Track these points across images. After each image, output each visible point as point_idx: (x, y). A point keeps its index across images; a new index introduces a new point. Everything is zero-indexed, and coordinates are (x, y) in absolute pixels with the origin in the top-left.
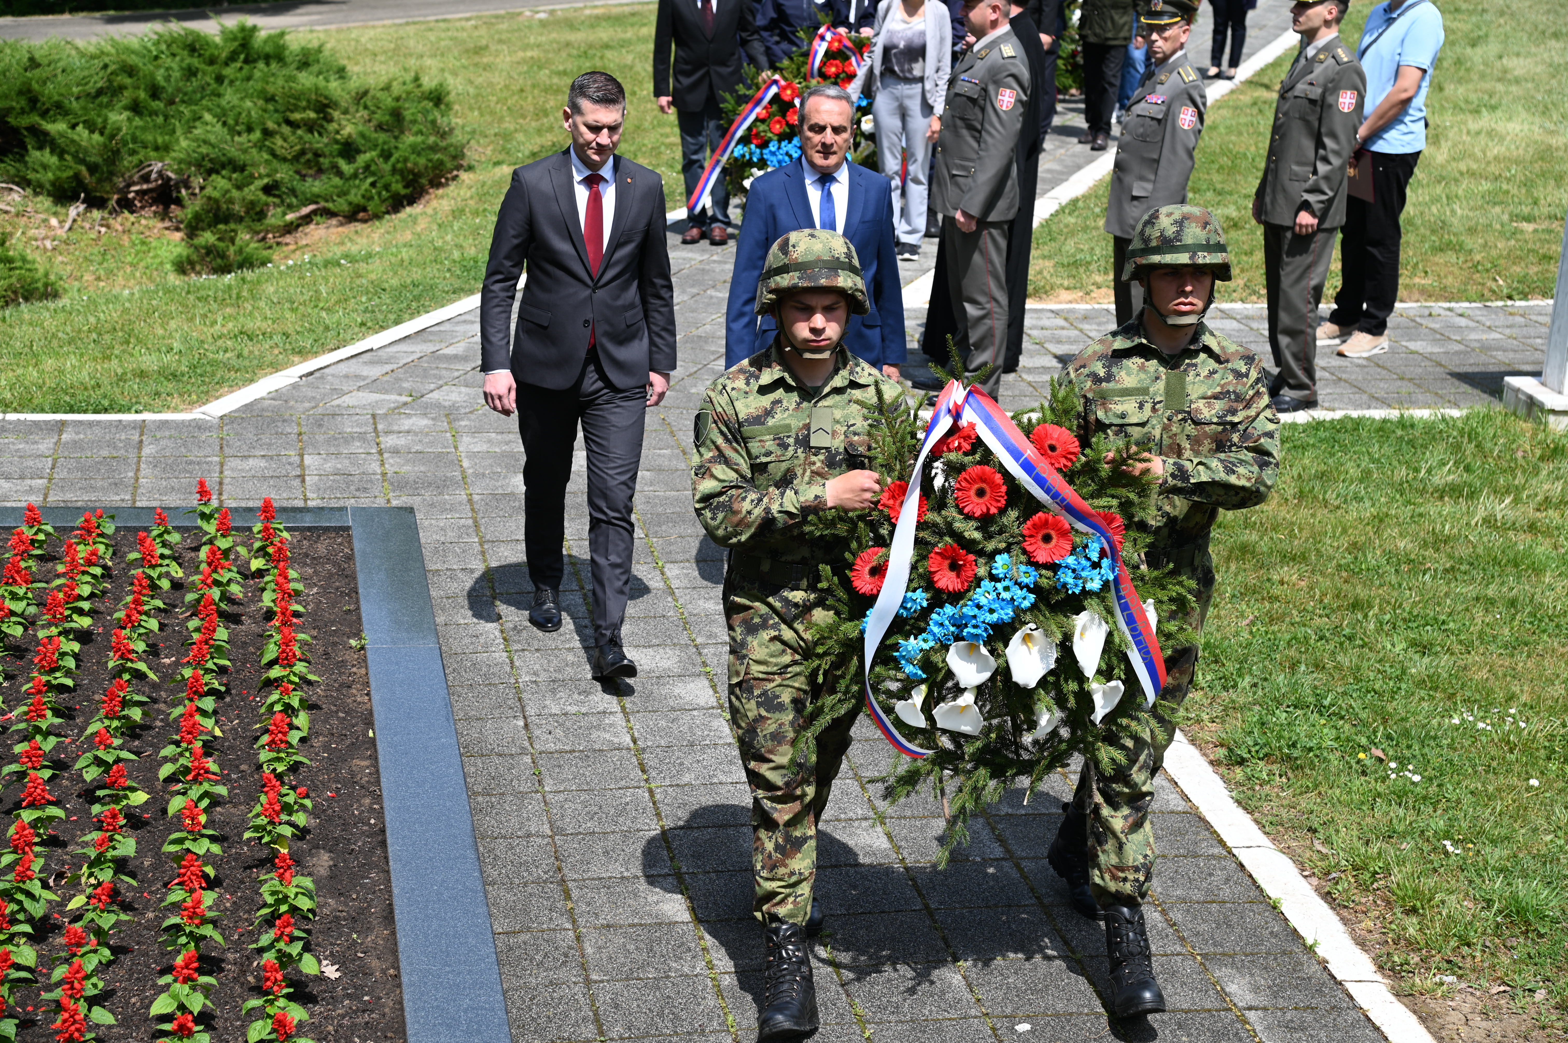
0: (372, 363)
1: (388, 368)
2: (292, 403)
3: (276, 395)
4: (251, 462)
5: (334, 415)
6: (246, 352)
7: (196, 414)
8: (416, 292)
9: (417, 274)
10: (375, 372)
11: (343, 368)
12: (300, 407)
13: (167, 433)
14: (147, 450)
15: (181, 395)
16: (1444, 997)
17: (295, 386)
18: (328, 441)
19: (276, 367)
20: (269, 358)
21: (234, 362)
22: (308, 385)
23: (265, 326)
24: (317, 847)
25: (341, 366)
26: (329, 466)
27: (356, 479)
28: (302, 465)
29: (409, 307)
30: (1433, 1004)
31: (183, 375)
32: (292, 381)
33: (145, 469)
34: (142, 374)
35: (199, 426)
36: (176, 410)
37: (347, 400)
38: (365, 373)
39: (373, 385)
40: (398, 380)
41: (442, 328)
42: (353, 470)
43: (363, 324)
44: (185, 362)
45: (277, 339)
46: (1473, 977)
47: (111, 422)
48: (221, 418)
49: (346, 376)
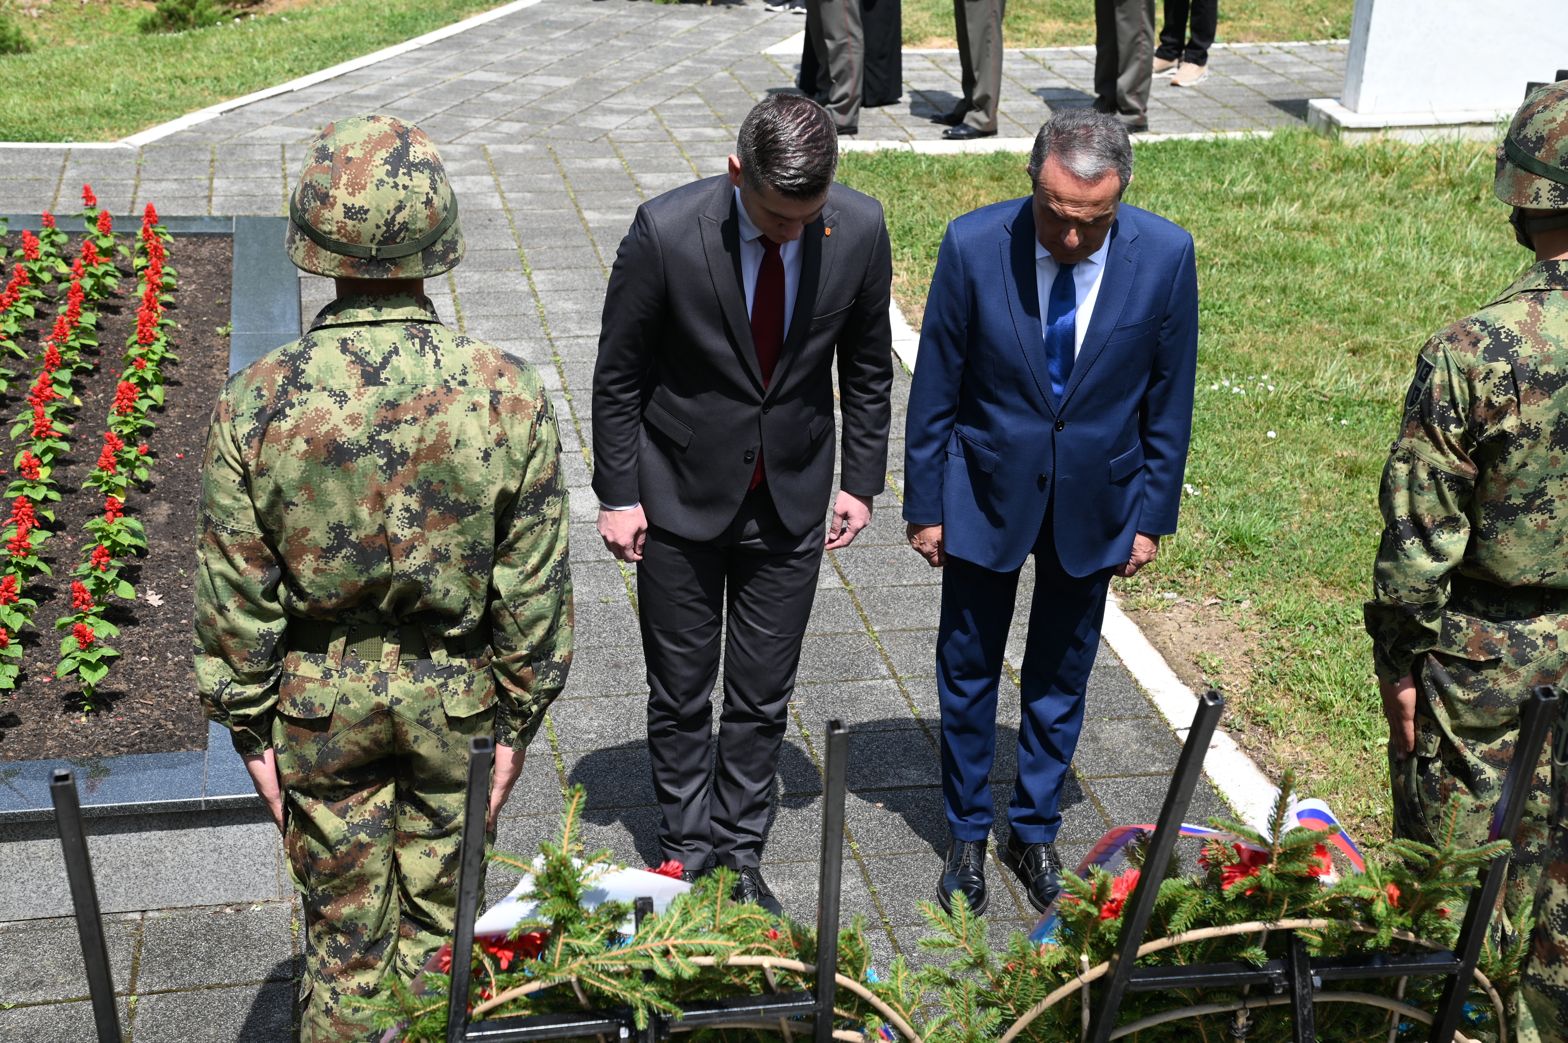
0: (290, 101)
1: (303, 105)
2: (209, 135)
3: (197, 128)
4: (164, 185)
5: (246, 145)
6: (178, 93)
7: (120, 144)
8: (344, 43)
9: (348, 29)
10: (291, 109)
11: (262, 106)
12: (216, 138)
13: (90, 160)
14: (70, 174)
15: (112, 129)
16: (1164, 610)
17: (214, 121)
18: (238, 168)
19: (202, 105)
20: (199, 99)
21: (166, 102)
22: (227, 120)
23: (200, 72)
24: (159, 499)
25: (262, 104)
26: (235, 189)
27: (259, 199)
28: (210, 188)
29: (335, 55)
30: (1153, 616)
31: (116, 112)
32: (213, 116)
33: (64, 190)
34: (78, 111)
35: (120, 154)
36: (103, 140)
37: (260, 132)
38: (281, 110)
39: (288, 120)
40: (312, 116)
41: (360, 73)
42: (256, 192)
43: (291, 70)
44: (120, 101)
45: (208, 82)
46: (1191, 593)
47: (38, 150)
48: (142, 147)
49: (264, 113)
